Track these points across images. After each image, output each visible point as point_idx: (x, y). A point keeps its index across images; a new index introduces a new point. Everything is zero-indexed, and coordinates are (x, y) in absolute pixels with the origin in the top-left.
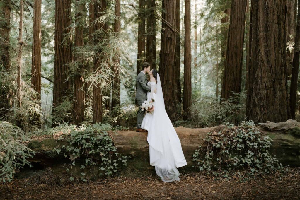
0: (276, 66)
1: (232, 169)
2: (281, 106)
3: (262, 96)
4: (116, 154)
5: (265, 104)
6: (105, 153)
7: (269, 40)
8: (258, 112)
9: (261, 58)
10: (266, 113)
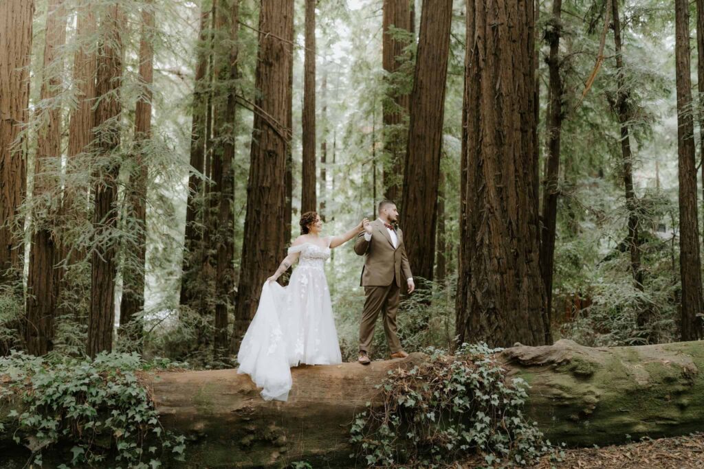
0: (520, 222)
1: (443, 458)
2: (532, 310)
3: (493, 288)
4: (158, 430)
5: (498, 307)
6: (127, 428)
7: (504, 165)
8: (484, 323)
9: (489, 202)
10: (500, 328)
